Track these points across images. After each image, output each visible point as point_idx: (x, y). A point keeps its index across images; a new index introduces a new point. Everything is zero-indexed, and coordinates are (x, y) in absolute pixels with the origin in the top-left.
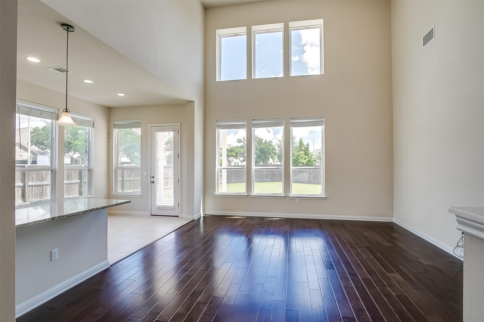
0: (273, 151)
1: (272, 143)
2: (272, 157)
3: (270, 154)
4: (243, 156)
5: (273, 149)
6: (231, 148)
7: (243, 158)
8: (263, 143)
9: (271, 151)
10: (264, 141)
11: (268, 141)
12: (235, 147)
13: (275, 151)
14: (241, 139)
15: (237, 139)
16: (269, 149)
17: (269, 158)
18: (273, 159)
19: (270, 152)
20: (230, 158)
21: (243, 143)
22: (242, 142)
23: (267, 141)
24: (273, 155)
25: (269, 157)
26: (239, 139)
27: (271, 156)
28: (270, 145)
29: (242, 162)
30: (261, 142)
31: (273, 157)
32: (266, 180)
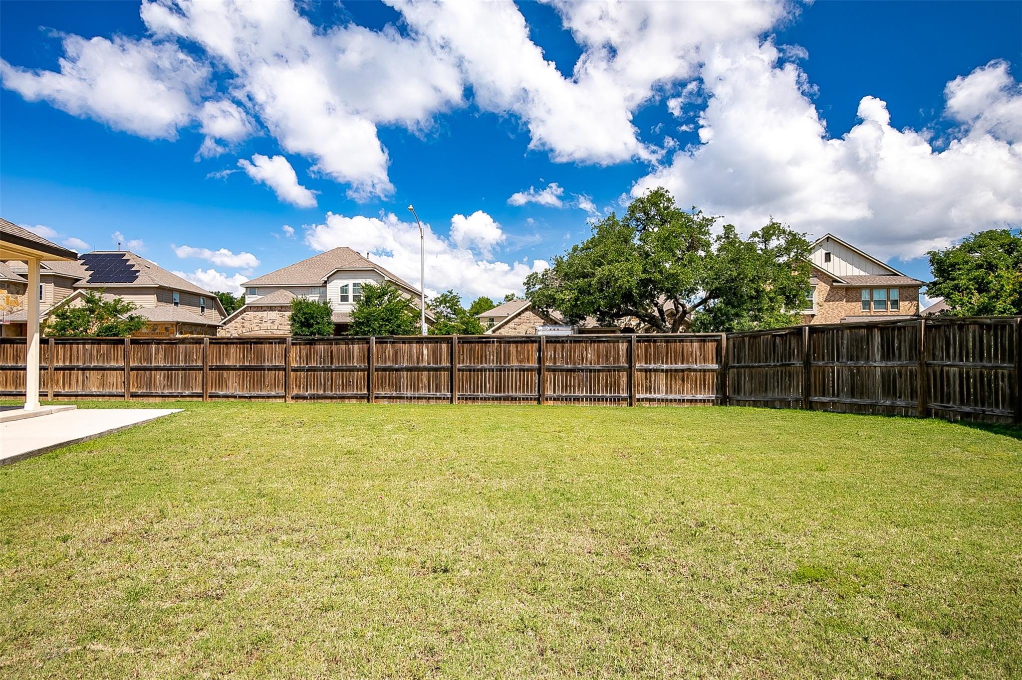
32: (888, 403)
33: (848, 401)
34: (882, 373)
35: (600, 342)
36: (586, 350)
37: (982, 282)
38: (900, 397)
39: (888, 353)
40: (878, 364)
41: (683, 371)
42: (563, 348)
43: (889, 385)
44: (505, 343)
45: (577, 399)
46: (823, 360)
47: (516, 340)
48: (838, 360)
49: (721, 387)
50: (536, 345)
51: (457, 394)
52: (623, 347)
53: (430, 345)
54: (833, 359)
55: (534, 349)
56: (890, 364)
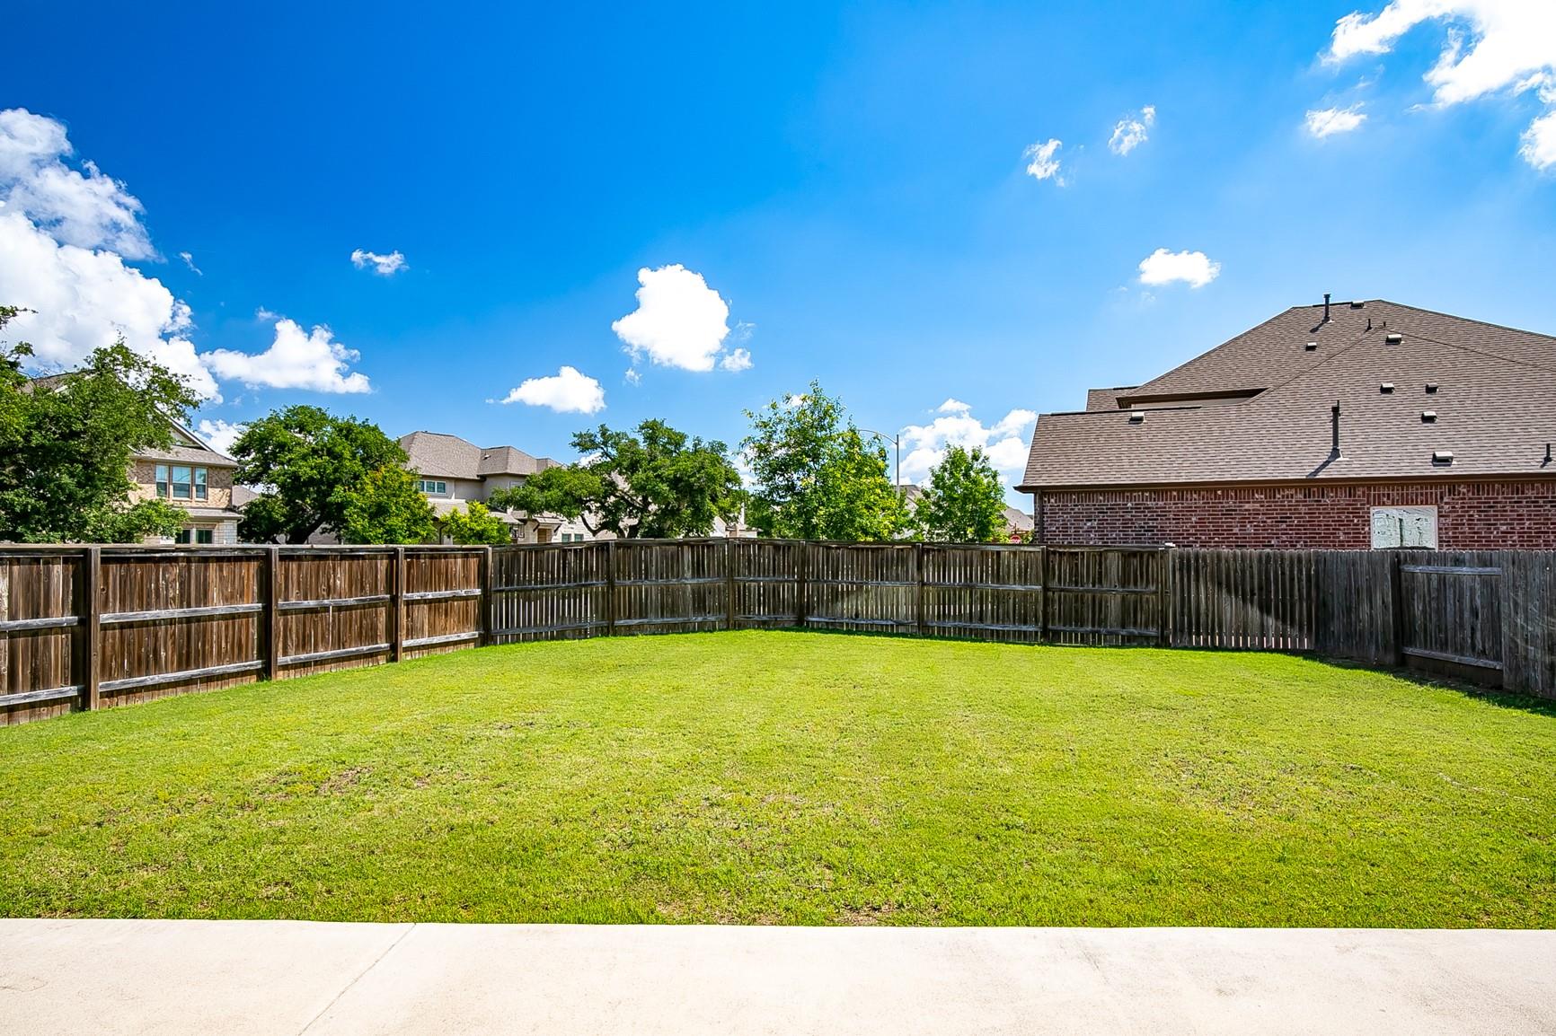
0: (730, 486)
1: (723, 453)
2: (725, 513)
3: (714, 500)
4: (598, 505)
5: (730, 476)
6: (547, 472)
7: (600, 515)
8: (686, 452)
9: (721, 486)
10: (689, 445)
11: (707, 445)
12: (565, 468)
13: (737, 488)
14: (591, 432)
15: (575, 436)
16: (712, 479)
17: (711, 517)
18: (730, 518)
19: (718, 488)
20: (546, 513)
21: (598, 453)
22: (594, 446)
23: (705, 444)
24: (725, 503)
25: (711, 513)
26: (581, 436)
27: (721, 509)
28: (716, 461)
29: (595, 533)
30: (678, 445)
31: (730, 512)
32: (700, 619)
33: (659, 621)
34: (693, 590)
35: (353, 558)
36: (334, 570)
37: (324, 472)
38: (709, 613)
39: (698, 570)
40: (690, 582)
41: (446, 600)
42: (299, 568)
43: (700, 603)
44: (199, 562)
45: (321, 662)
46: (629, 579)
47: (222, 554)
48: (646, 578)
49: (484, 621)
50: (254, 565)
51: (99, 685)
52: (382, 565)
53: (16, 568)
54: (640, 578)
55: (252, 571)
56: (701, 580)
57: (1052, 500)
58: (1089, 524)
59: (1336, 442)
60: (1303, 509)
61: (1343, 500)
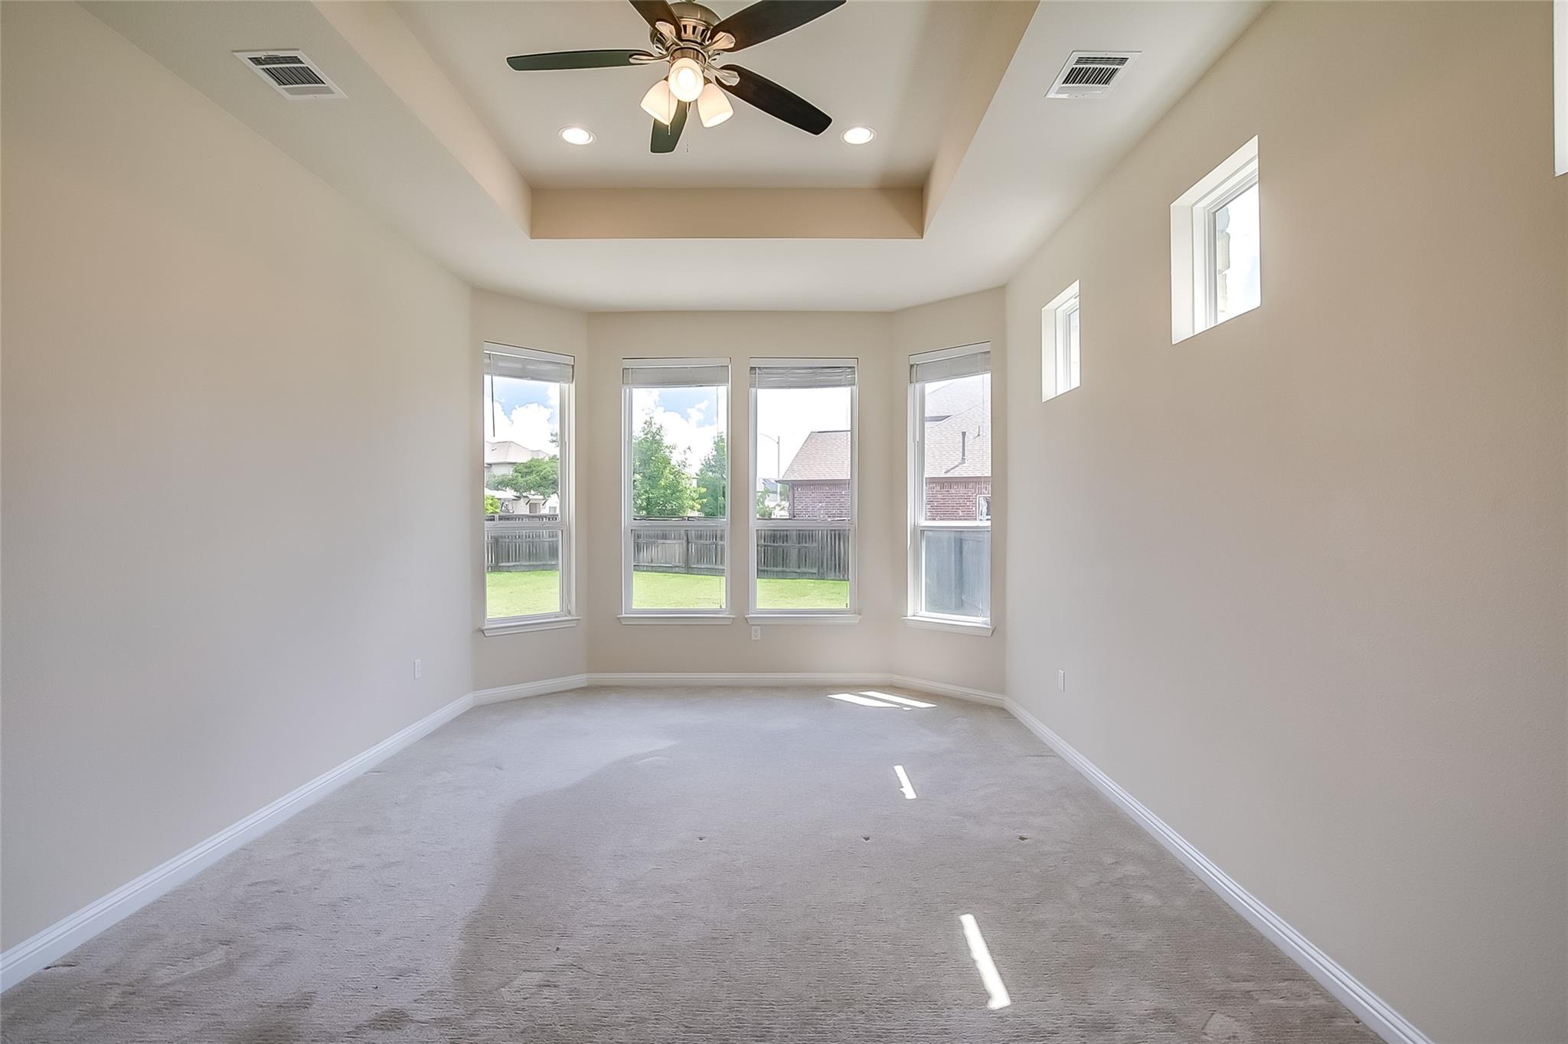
57: (799, 490)
58: (820, 505)
59: (964, 455)
60: (940, 496)
61: (962, 490)
